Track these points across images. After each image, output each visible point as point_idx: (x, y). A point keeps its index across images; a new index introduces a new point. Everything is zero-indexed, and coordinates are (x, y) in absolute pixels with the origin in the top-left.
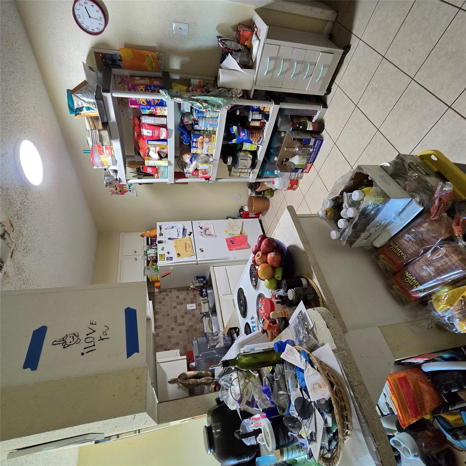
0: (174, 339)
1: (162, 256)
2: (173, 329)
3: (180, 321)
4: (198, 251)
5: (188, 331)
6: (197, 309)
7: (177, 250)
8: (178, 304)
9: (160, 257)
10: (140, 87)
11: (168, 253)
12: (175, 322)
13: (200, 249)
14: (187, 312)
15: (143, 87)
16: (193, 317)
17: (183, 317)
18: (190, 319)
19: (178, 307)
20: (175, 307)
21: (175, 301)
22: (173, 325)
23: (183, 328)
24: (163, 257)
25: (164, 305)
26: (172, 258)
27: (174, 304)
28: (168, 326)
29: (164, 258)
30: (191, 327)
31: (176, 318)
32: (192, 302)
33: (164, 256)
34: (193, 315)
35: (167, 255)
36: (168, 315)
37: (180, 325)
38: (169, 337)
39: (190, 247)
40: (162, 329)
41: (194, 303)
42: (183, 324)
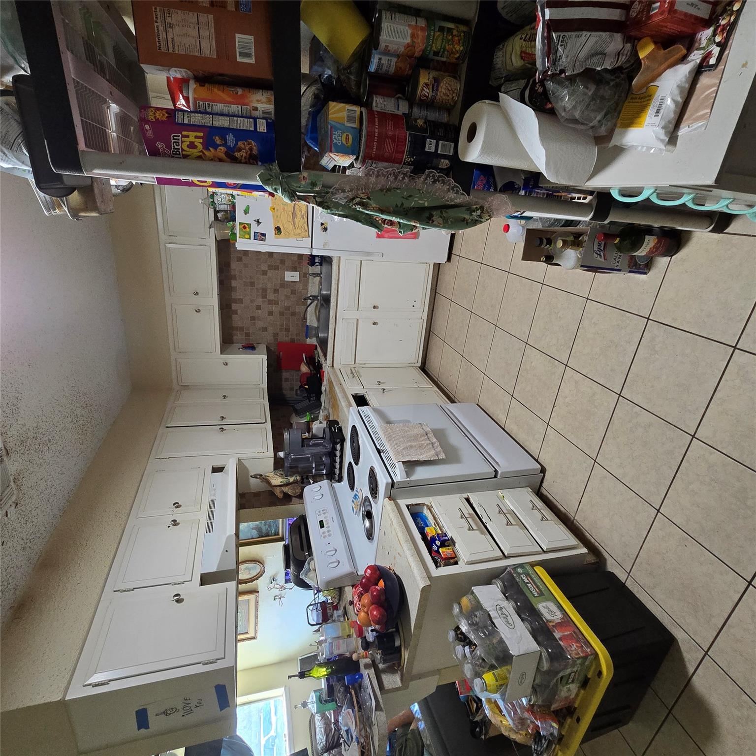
0: (259, 322)
1: (245, 228)
2: (259, 308)
3: (271, 296)
4: (317, 228)
5: (281, 314)
6: (300, 281)
7: (276, 218)
8: (270, 268)
9: (240, 229)
10: (188, 137)
11: (258, 222)
12: (263, 298)
13: (322, 224)
14: (284, 284)
15: (196, 137)
16: (292, 293)
17: (276, 291)
18: (287, 297)
19: (270, 273)
20: (264, 273)
21: (266, 262)
22: (259, 301)
23: (276, 309)
24: (248, 230)
25: (246, 266)
26: (264, 235)
27: (264, 267)
28: (252, 301)
29: (249, 234)
30: (287, 308)
31: (265, 290)
32: (294, 269)
33: (250, 228)
34: (292, 290)
35: (255, 228)
36: (252, 284)
37: (270, 302)
38: (253, 318)
39: (302, 216)
40: (243, 305)
41: (296, 271)
42: (276, 303)
